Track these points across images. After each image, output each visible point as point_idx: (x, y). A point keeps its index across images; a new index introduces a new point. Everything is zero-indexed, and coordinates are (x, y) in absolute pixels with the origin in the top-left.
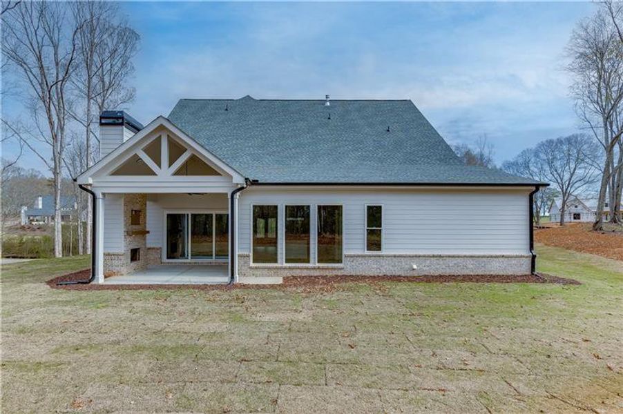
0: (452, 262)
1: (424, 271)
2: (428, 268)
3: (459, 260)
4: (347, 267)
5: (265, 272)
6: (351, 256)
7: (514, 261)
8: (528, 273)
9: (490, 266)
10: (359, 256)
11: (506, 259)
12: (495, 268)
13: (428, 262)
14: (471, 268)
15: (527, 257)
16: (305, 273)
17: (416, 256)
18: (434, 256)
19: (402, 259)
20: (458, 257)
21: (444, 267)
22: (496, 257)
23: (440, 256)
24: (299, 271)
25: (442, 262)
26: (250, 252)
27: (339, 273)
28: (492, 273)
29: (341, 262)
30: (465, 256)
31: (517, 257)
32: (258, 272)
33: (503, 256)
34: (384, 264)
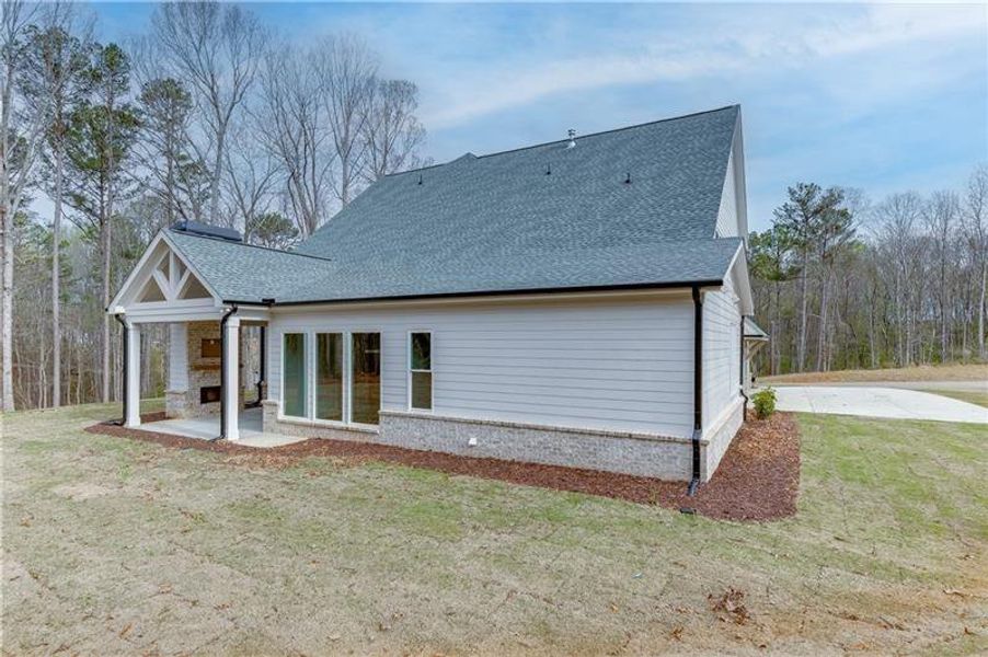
0: (535, 439)
1: (488, 450)
2: (494, 446)
3: (547, 435)
4: (382, 433)
5: (292, 428)
6: (389, 415)
7: (655, 450)
8: (688, 477)
9: (604, 454)
10: (396, 416)
11: (639, 444)
12: (615, 459)
13: (495, 435)
14: (570, 455)
15: (684, 443)
16: (333, 436)
17: (475, 422)
18: (502, 425)
19: (456, 425)
20: (545, 429)
21: (521, 446)
22: (617, 436)
23: (514, 426)
24: (326, 431)
25: (517, 437)
26: (279, 399)
27: (372, 440)
28: (609, 469)
29: (377, 423)
30: (556, 430)
31: (661, 440)
32: (285, 428)
33: (630, 436)
34: (430, 432)
